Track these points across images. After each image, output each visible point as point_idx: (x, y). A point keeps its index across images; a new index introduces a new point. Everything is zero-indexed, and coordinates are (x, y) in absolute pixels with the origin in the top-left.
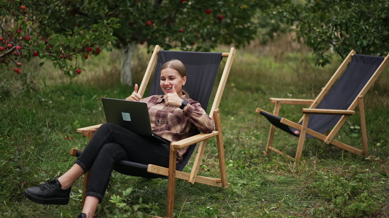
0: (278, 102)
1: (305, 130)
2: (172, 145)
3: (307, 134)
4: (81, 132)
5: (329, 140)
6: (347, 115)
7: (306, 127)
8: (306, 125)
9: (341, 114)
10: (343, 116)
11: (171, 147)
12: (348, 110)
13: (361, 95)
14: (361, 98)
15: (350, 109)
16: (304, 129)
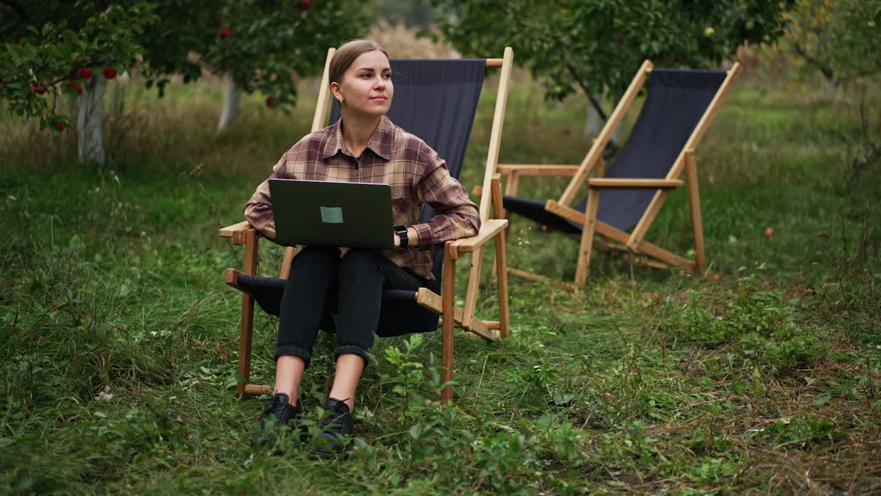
0: (514, 172)
1: (593, 225)
2: (453, 247)
3: (596, 234)
4: (231, 235)
5: (635, 241)
6: (667, 189)
7: (594, 218)
8: (594, 214)
9: (654, 188)
10: (659, 192)
11: (451, 251)
12: (669, 179)
13: (690, 147)
14: (692, 154)
15: (673, 177)
16: (591, 222)
